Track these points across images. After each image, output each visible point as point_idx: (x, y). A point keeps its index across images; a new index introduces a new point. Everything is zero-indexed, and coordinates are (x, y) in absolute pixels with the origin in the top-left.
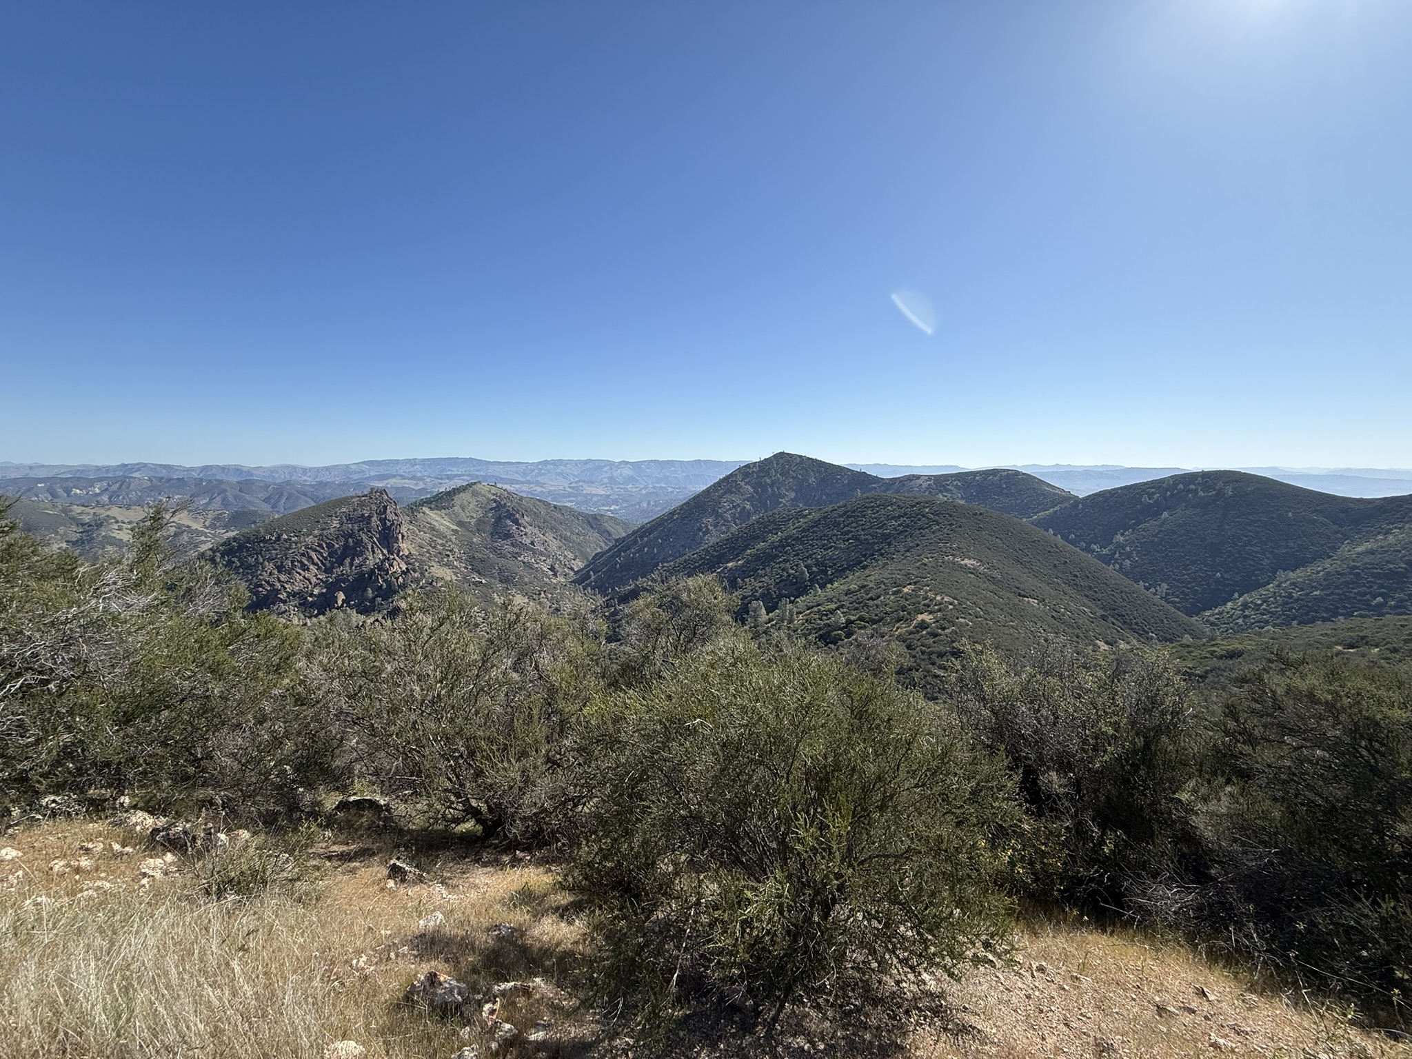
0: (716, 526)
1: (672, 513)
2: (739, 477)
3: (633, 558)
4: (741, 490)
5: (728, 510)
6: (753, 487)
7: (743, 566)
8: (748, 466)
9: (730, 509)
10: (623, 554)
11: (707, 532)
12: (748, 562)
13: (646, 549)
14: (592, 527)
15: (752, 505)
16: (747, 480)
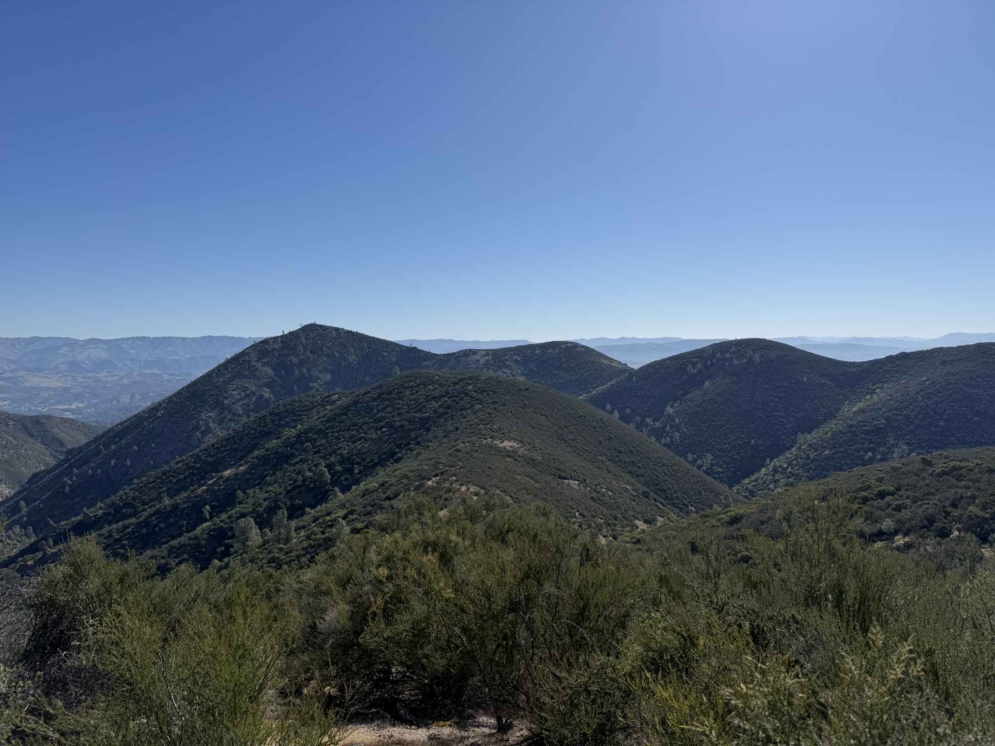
0: (221, 422)
1: (155, 408)
2: (254, 356)
3: (92, 476)
4: (257, 374)
5: (238, 401)
6: (274, 369)
7: (245, 473)
8: (266, 342)
9: (241, 399)
10: (75, 471)
11: (208, 431)
12: (254, 467)
13: (113, 462)
14: (32, 435)
15: (273, 392)
16: (265, 360)
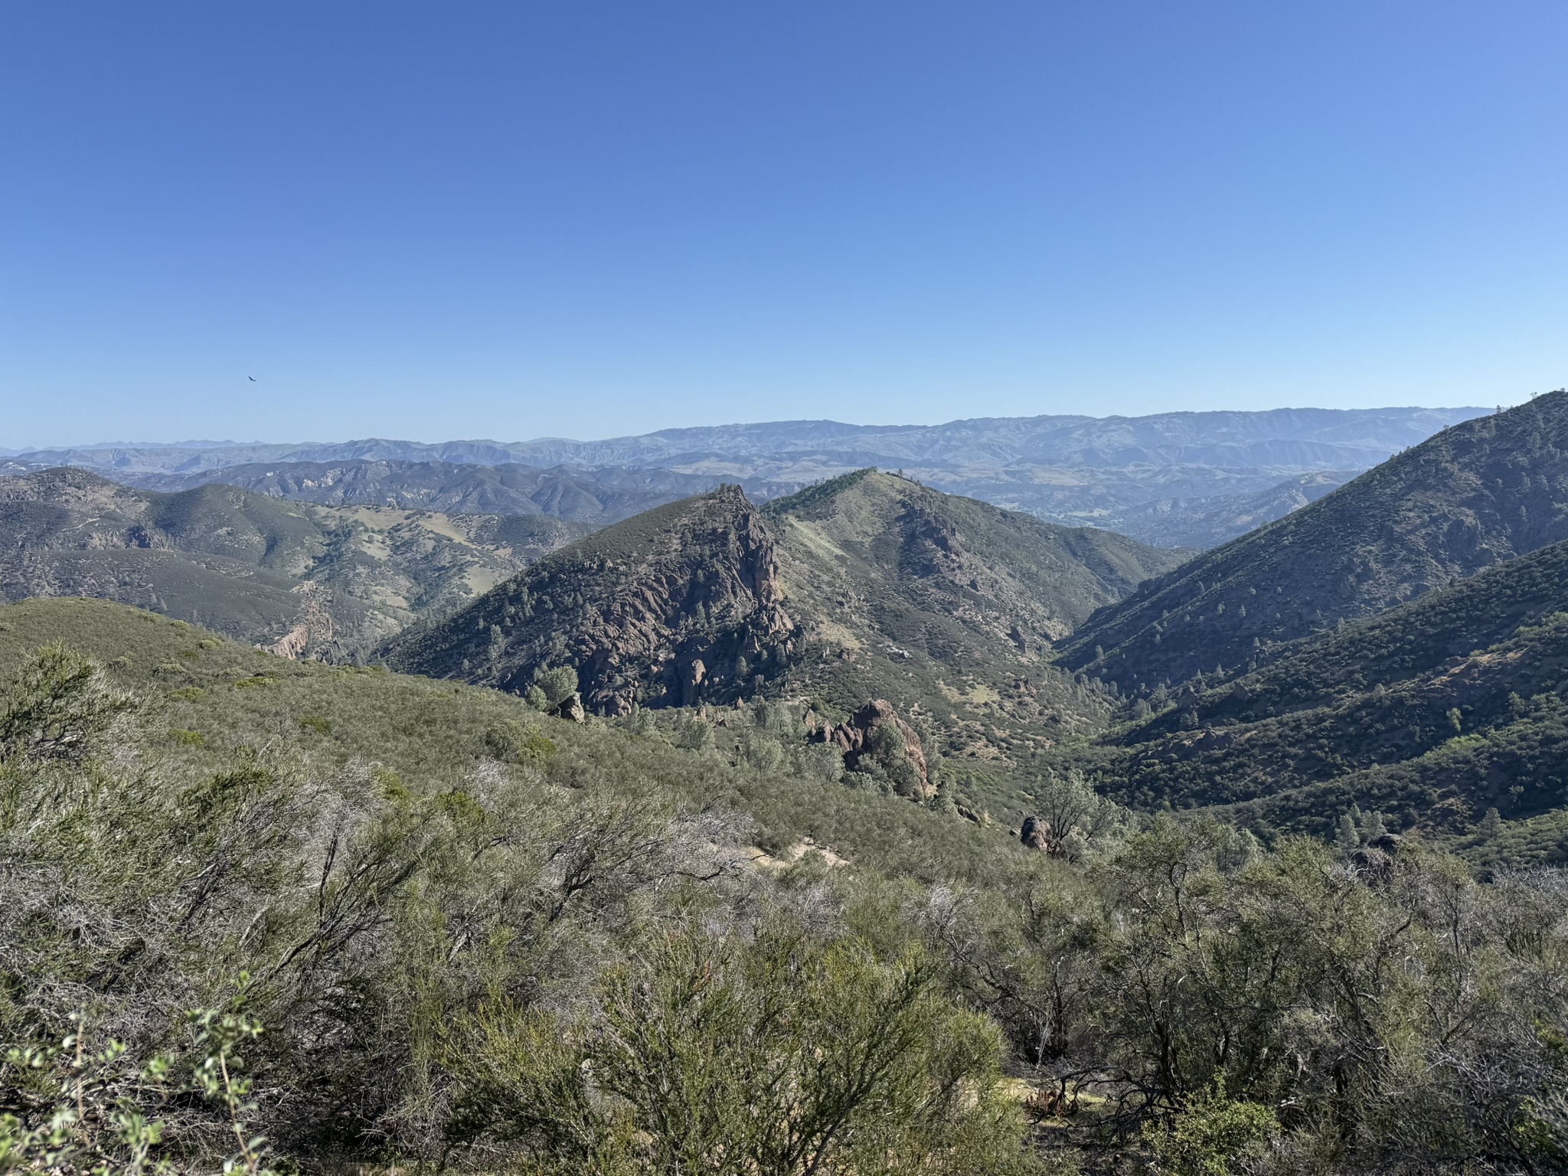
1: (1277, 532)
2: (1446, 454)
3: (1190, 625)
4: (1451, 483)
6: (1482, 476)
7: (1520, 664)
8: (1466, 427)
10: (1166, 614)
12: (1533, 655)
13: (1221, 607)
15: (1480, 516)
16: (1466, 460)
